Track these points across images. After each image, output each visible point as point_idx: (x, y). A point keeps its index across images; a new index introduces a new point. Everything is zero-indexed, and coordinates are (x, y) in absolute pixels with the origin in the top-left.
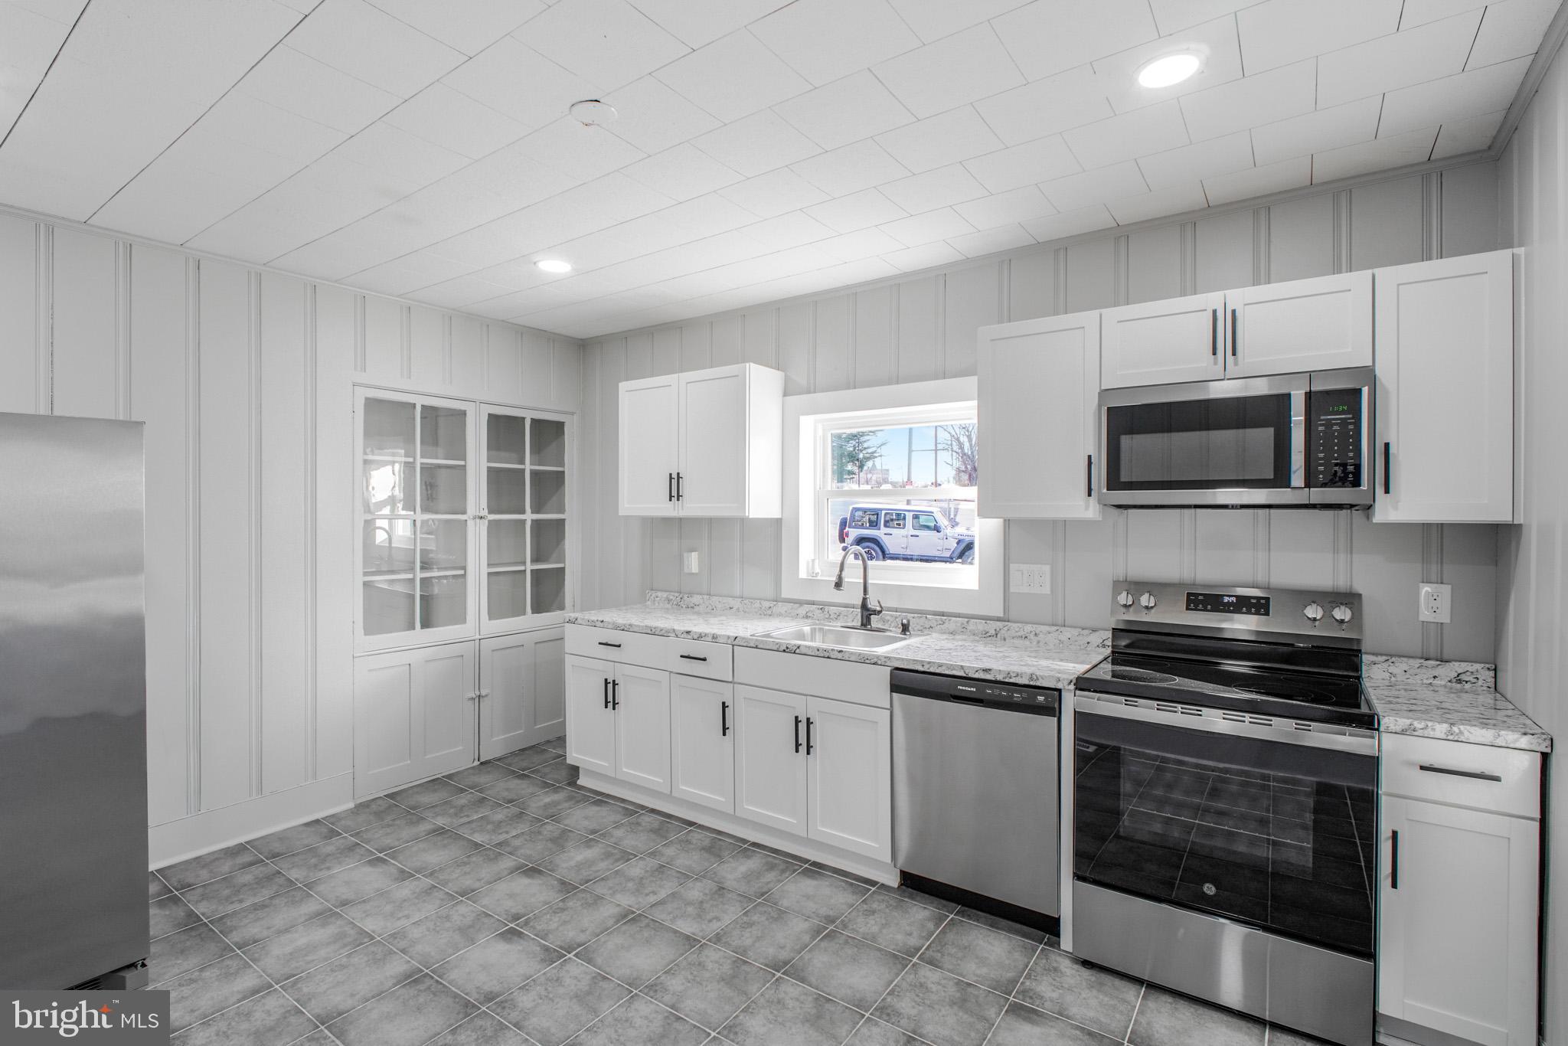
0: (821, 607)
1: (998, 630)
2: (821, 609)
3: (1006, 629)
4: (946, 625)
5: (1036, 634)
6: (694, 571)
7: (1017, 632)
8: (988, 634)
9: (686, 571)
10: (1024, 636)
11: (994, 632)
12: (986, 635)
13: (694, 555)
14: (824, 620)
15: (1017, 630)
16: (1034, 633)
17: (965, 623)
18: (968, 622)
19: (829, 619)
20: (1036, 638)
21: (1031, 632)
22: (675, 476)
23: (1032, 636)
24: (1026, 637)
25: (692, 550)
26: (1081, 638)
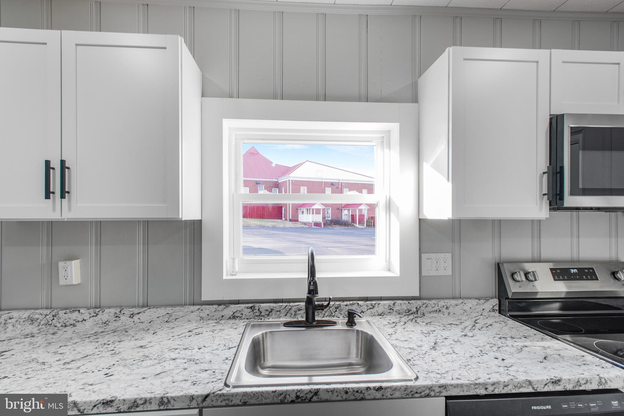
0: (250, 305)
1: (418, 307)
2: (251, 308)
3: (424, 306)
4: (375, 309)
5: (447, 307)
6: (74, 283)
7: (433, 307)
8: (411, 312)
9: (62, 282)
10: (438, 310)
11: (415, 310)
12: (408, 312)
13: (75, 265)
14: (254, 318)
15: (433, 306)
16: (446, 307)
17: (392, 305)
18: (394, 304)
19: (260, 315)
20: (447, 310)
21: (443, 306)
22: (56, 164)
23: (444, 310)
24: (440, 311)
25: (71, 258)
26: (478, 306)
